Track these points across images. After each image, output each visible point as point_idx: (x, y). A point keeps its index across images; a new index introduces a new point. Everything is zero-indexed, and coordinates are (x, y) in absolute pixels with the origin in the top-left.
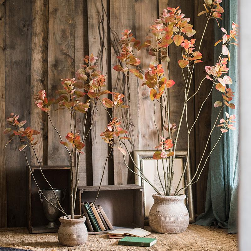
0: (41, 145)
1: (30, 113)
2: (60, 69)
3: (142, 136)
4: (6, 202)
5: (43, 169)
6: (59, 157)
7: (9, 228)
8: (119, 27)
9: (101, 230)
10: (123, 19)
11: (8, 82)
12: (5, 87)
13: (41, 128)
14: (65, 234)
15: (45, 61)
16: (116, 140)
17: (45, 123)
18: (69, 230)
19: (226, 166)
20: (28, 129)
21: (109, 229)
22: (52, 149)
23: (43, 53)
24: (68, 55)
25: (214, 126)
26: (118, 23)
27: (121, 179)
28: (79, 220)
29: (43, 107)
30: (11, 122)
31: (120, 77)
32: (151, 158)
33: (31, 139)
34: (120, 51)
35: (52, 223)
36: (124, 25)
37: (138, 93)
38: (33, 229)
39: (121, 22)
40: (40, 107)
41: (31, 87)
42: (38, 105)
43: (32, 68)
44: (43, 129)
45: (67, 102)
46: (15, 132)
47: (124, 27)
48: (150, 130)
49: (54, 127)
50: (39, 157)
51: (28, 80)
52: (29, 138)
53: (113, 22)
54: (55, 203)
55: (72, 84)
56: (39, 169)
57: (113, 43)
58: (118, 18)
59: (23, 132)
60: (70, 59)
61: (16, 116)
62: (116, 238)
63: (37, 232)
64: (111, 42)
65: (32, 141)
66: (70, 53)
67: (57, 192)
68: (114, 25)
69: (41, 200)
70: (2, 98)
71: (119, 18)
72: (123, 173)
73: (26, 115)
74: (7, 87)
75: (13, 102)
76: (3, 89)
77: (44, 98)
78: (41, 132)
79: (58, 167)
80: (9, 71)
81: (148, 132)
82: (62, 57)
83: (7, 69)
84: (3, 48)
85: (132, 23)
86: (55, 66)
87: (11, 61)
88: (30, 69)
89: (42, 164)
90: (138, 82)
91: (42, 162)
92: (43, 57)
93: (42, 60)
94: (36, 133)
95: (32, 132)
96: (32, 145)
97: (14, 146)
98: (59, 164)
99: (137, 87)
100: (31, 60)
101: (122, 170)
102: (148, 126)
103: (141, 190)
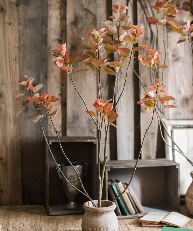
0: (59, 113)
1: (46, 77)
2: (79, 26)
4: (20, 177)
5: (63, 141)
6: (79, 126)
7: (24, 206)
9: (130, 213)
11: (21, 41)
12: (19, 48)
13: (59, 94)
14: (91, 226)
15: (63, 18)
17: (64, 88)
18: (96, 220)
20: (44, 95)
21: (139, 212)
22: (71, 118)
23: (60, 9)
24: (89, 11)
27: (149, 151)
28: (107, 208)
29: (63, 66)
30: (24, 86)
31: (147, 36)
32: (183, 128)
33: (48, 107)
34: (147, 6)
35: (72, 202)
37: (168, 54)
38: (50, 211)
40: (60, 65)
41: (48, 47)
42: (57, 62)
43: (49, 25)
44: (61, 95)
45: (95, 60)
46: (30, 98)
48: (181, 96)
49: (78, 92)
50: (57, 126)
51: (44, 39)
52: (45, 105)
54: (76, 180)
55: (100, 37)
56: (58, 141)
59: (39, 98)
60: (91, 16)
61: (31, 79)
62: (151, 227)
63: (56, 213)
65: (49, 109)
66: (91, 9)
67: (79, 168)
69: (60, 176)
70: (16, 60)
72: (151, 145)
73: (43, 79)
74: (21, 48)
75: (27, 65)
76: (17, 50)
77: (65, 54)
78: (59, 98)
79: (79, 138)
80: (23, 30)
82: (82, 14)
83: (21, 28)
84: (16, 4)
86: (75, 23)
87: (25, 18)
88: (47, 27)
89: (61, 134)
90: (167, 42)
91: (60, 132)
92: (61, 14)
93: (59, 17)
94: (53, 99)
95: (50, 98)
96: (50, 115)
97: (30, 114)
98: (79, 134)
99: (166, 46)
100: (47, 17)
102: (179, 92)
103: (177, 167)
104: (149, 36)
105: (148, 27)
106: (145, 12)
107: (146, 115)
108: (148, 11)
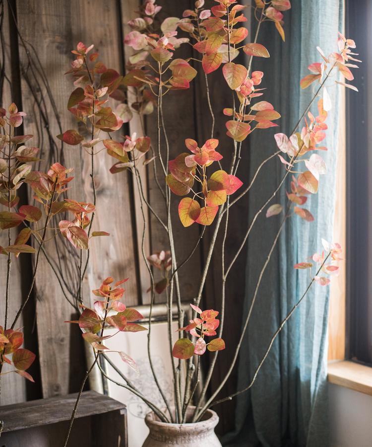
3: (96, 276)
8: (36, 34)
10: (46, 14)
16: (41, 289)
19: (285, 338)
25: (269, 257)
26: (34, 24)
27: (57, 375)
31: (43, 148)
34: (41, 88)
36: (47, 27)
37: (83, 182)
39: (42, 23)
47: (47, 34)
48: (111, 262)
53: (22, 20)
57: (26, 71)
58: (34, 13)
64: (21, 67)
68: (25, 29)
71: (36, 13)
81: (106, 267)
85: (64, 25)
90: (81, 157)
99: (80, 168)
101: (57, 355)
102: (107, 254)
103: (122, 412)
104: (47, 147)
105: (44, 130)
106: (36, 100)
107: (47, 305)
108: (42, 98)
